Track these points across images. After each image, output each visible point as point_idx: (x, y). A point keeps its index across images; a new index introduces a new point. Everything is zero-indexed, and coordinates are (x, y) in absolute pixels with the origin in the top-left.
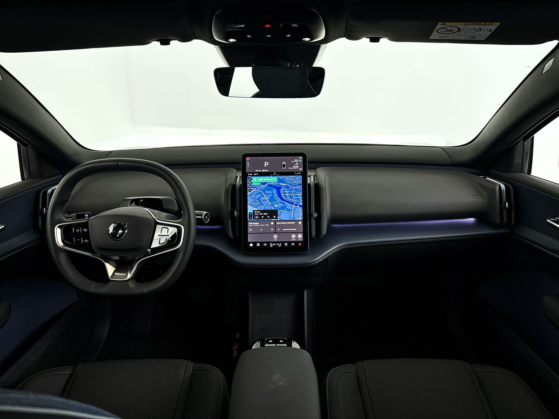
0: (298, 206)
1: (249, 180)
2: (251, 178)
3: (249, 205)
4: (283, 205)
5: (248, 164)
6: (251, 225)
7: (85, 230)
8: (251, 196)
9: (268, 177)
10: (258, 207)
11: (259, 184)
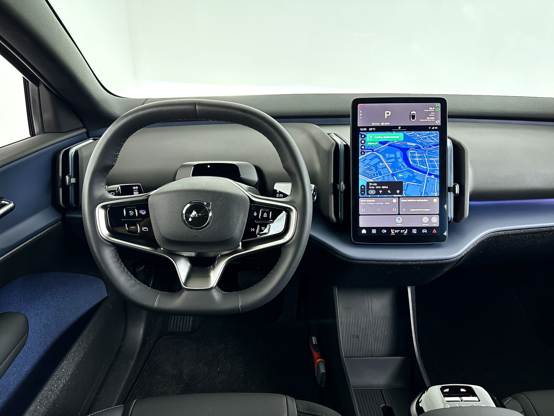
0: (433, 177)
1: (362, 138)
2: (364, 135)
3: (361, 175)
4: (411, 175)
5: (361, 114)
6: (363, 204)
7: (143, 212)
8: (364, 160)
9: (389, 134)
10: (373, 178)
11: (377, 143)
